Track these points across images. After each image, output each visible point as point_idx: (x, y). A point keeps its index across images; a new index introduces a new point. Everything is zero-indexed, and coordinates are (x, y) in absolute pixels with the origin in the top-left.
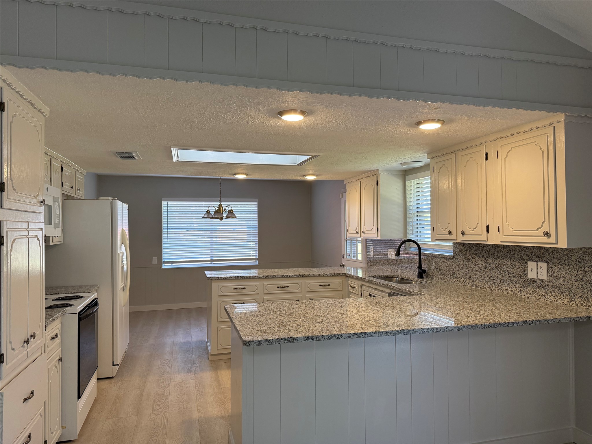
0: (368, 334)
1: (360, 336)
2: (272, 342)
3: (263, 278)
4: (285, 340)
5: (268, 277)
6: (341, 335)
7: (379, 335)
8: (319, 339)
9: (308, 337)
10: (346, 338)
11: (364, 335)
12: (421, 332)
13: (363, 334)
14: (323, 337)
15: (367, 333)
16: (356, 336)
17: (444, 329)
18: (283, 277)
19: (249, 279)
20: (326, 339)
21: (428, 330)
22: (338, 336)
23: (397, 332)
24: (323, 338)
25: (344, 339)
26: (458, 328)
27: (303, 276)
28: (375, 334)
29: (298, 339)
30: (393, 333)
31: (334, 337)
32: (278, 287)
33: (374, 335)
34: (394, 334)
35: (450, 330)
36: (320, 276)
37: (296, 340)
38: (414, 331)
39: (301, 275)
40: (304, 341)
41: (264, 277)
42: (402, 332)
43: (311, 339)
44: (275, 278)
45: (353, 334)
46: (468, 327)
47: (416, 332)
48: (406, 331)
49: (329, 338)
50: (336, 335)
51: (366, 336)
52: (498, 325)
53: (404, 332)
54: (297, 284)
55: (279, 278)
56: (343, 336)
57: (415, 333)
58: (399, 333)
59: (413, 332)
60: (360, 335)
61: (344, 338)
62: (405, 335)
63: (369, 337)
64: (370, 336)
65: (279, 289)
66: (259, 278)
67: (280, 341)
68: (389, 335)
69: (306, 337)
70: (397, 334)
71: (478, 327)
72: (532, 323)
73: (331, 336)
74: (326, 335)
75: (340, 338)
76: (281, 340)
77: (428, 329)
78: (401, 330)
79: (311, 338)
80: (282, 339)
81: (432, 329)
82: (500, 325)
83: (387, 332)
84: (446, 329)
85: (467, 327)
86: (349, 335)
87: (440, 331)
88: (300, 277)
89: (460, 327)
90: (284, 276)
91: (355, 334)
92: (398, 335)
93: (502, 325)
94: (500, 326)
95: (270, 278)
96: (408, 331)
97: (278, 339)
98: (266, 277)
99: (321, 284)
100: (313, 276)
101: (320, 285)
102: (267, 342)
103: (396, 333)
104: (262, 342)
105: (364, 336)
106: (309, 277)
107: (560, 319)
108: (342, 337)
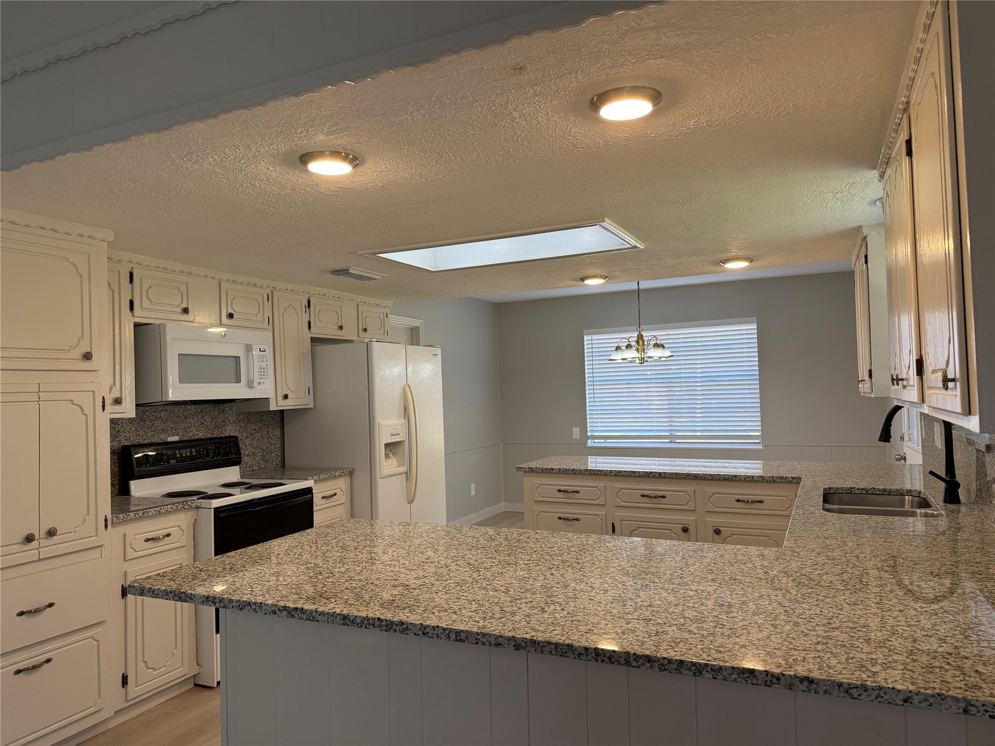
0: (307, 613)
1: (293, 615)
2: (158, 594)
3: (610, 476)
4: (175, 595)
5: (620, 474)
6: (260, 605)
7: (330, 620)
8: (224, 604)
9: (207, 598)
10: (268, 613)
11: (301, 614)
12: (420, 632)
13: (299, 612)
14: (230, 602)
15: (306, 610)
16: (286, 612)
17: (477, 636)
18: (652, 475)
19: (585, 474)
20: (235, 607)
21: (436, 632)
22: (255, 607)
23: (365, 622)
24: (231, 605)
25: (266, 614)
26: (514, 643)
27: (696, 476)
28: (322, 617)
29: (193, 597)
30: (357, 622)
31: (249, 607)
32: (643, 496)
33: (319, 618)
34: (359, 625)
35: (493, 642)
36: (736, 481)
37: (191, 599)
38: (404, 626)
39: (690, 475)
40: (202, 604)
41: (613, 474)
42: (376, 624)
43: (212, 602)
44: (634, 477)
45: (281, 609)
46: (544, 646)
47: (407, 629)
48: (384, 623)
49: (239, 606)
50: (251, 604)
51: (305, 617)
52: (642, 661)
53: (382, 624)
54: (684, 493)
55: (642, 477)
56: (264, 609)
57: (406, 632)
58: (369, 624)
59: (400, 627)
60: (294, 613)
61: (264, 612)
62: (383, 632)
63: (310, 620)
64: (311, 618)
65: (645, 499)
66: (603, 475)
67: (168, 596)
68: (350, 624)
69: (204, 596)
70: (366, 627)
71: (576, 653)
72: (774, 681)
73: (243, 604)
74: (236, 600)
75: (258, 610)
76: (170, 595)
77: (437, 629)
78: (374, 619)
79: (212, 600)
80: (171, 592)
81: (447, 632)
82: (649, 662)
83: (345, 617)
84: (482, 639)
85: (541, 645)
86: (273, 609)
87: (467, 641)
88: (689, 479)
89: (521, 642)
90: (654, 474)
91: (285, 608)
92: (368, 628)
93: (656, 664)
94: (648, 665)
95: (625, 476)
96: (389, 623)
97: (165, 591)
98: (616, 474)
99: (741, 497)
100: (719, 480)
101: (738, 501)
102: (151, 593)
103: (363, 623)
104: (145, 592)
105: (300, 616)
106: (709, 480)
107: (909, 694)
108: (262, 610)
